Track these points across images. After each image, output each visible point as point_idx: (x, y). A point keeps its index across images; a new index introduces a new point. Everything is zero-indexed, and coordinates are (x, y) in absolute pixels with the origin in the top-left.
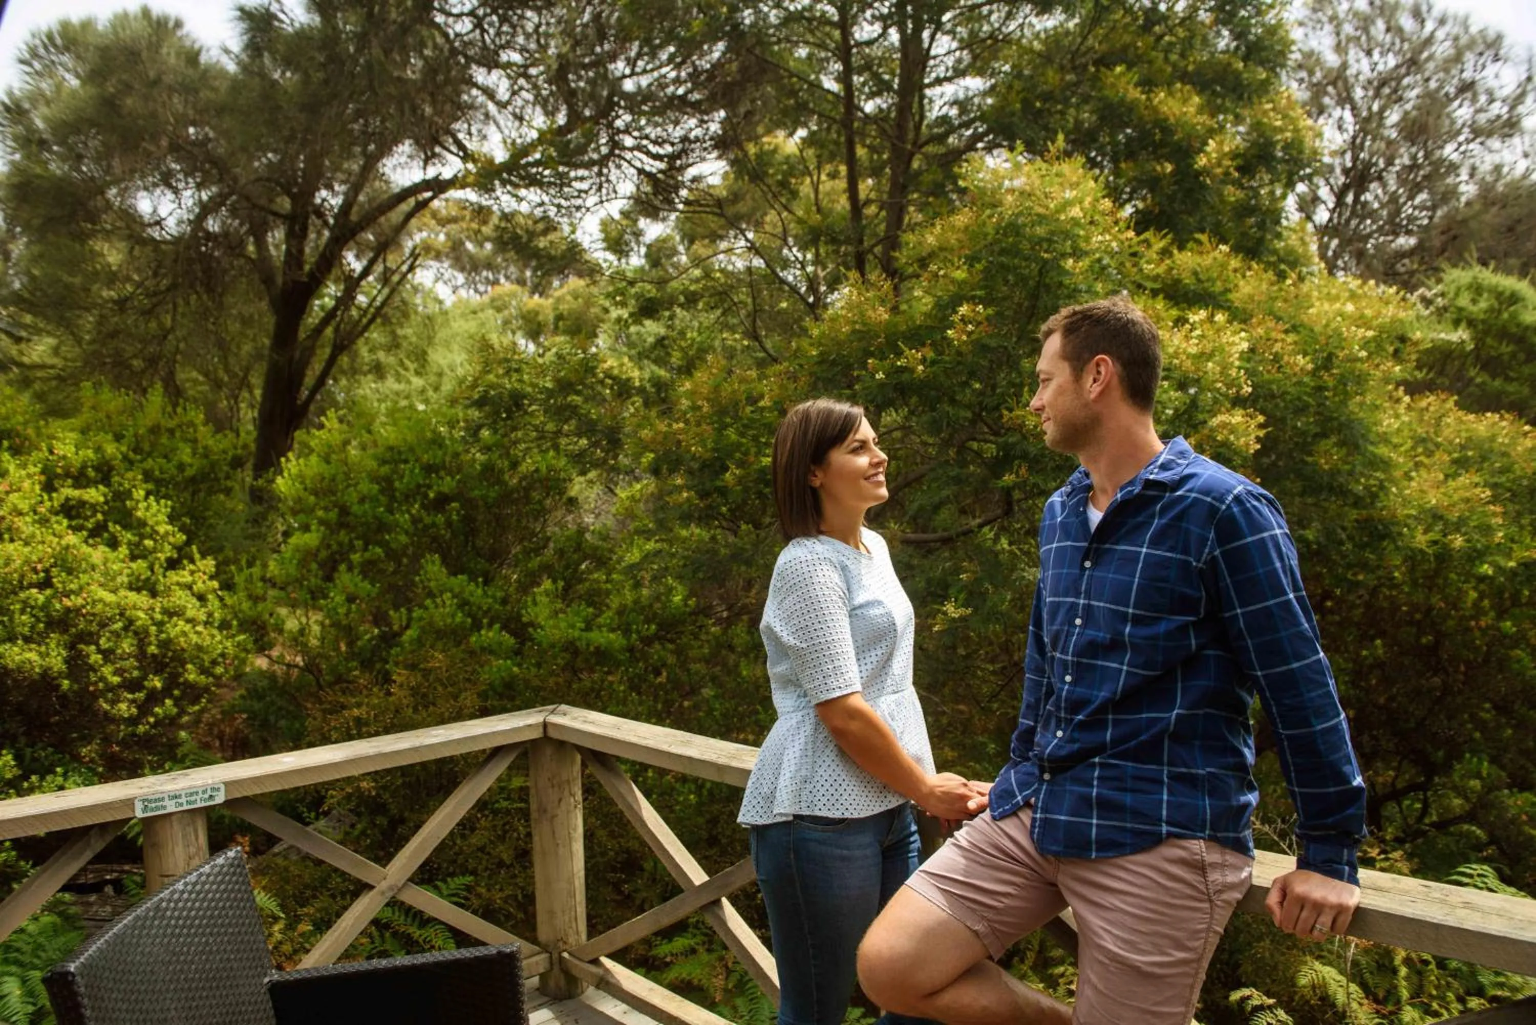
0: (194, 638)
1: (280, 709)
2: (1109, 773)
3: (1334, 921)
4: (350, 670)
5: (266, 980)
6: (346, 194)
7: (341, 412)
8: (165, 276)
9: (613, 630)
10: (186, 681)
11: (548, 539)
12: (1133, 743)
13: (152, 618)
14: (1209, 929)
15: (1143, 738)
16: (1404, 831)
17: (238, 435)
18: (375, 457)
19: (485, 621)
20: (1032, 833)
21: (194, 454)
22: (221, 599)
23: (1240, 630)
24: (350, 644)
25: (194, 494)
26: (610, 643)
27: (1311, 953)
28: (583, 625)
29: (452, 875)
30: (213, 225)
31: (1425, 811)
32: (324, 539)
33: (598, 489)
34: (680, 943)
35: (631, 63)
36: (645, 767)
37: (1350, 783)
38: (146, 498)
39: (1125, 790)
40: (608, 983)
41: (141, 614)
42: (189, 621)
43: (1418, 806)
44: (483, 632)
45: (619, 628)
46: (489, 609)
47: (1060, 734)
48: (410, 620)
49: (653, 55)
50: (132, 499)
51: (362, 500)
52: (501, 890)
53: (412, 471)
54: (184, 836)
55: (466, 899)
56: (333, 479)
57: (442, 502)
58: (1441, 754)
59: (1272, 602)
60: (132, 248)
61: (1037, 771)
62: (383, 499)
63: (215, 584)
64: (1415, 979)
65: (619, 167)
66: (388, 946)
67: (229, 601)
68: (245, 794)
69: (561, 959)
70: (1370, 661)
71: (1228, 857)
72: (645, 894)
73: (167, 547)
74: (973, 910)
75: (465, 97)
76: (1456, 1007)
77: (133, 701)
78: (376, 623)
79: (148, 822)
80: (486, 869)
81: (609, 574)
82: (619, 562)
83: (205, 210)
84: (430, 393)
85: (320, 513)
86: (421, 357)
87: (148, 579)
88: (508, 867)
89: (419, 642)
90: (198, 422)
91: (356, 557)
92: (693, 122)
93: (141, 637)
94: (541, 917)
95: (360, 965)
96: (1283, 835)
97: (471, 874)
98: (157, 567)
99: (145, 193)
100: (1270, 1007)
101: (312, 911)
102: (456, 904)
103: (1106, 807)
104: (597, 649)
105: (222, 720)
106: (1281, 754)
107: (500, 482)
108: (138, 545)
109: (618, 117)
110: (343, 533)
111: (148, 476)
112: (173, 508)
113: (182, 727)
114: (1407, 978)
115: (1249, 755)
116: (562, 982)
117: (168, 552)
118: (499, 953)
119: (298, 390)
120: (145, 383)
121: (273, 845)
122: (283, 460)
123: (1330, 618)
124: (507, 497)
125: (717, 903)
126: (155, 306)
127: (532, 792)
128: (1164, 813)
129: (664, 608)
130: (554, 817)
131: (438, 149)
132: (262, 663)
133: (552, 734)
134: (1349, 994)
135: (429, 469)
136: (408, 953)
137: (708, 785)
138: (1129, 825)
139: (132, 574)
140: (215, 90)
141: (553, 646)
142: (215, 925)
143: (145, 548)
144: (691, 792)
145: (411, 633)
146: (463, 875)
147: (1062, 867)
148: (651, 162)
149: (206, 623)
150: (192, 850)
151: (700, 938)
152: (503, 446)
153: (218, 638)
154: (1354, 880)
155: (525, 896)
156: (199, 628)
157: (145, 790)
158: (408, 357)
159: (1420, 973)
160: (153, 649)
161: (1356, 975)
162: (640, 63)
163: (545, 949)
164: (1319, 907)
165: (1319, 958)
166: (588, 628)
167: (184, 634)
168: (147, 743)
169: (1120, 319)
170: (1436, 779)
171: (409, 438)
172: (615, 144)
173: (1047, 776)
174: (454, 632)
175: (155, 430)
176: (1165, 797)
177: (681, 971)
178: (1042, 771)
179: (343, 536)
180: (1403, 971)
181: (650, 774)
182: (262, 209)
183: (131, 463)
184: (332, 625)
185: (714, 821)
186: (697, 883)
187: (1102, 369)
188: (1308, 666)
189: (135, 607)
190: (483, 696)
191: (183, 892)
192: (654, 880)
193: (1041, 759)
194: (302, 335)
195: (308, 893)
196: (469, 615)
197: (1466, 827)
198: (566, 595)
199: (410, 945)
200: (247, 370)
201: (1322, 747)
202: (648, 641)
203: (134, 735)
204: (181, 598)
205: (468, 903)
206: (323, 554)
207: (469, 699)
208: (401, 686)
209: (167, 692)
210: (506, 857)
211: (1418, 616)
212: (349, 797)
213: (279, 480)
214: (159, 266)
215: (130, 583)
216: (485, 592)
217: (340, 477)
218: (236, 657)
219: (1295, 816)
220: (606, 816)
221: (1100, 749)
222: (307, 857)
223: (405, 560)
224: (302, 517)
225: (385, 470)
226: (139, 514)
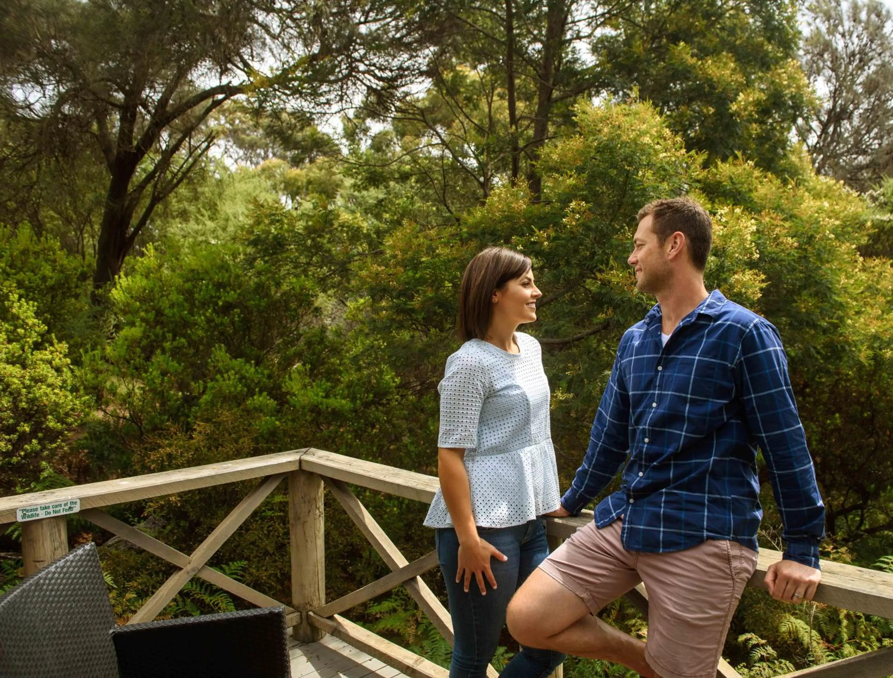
0: (53, 398)
1: (112, 446)
2: (670, 499)
3: (806, 592)
4: (162, 421)
5: (111, 631)
6: (164, 93)
7: (157, 244)
8: (32, 144)
9: (344, 398)
10: (47, 426)
11: (300, 335)
12: (686, 479)
13: (23, 383)
14: (732, 597)
15: (693, 475)
16: (849, 535)
17: (84, 258)
18: (181, 276)
19: (257, 390)
20: (622, 537)
21: (54, 270)
22: (72, 371)
23: (753, 407)
24: (163, 404)
25: (53, 297)
26: (342, 406)
27: (789, 611)
28: (324, 394)
29: (233, 560)
30: (66, 109)
31: (861, 522)
32: (144, 332)
33: (334, 301)
34: (386, 605)
35: (366, 14)
36: (365, 489)
37: (816, 504)
38: (19, 300)
39: (681, 509)
40: (339, 632)
41: (16, 381)
42: (49, 386)
43: (858, 519)
44: (255, 397)
45: (348, 396)
46: (259, 382)
47: (641, 474)
48: (205, 388)
49: (380, 10)
50: (9, 300)
51: (172, 306)
52: (266, 570)
53: (207, 287)
54: (51, 535)
55: (242, 576)
56: (152, 291)
57: (228, 308)
58: (873, 486)
59: (773, 391)
60: (9, 124)
61: (625, 497)
62: (186, 305)
63: (68, 361)
64: (852, 627)
65: (355, 84)
66: (188, 608)
67: (77, 373)
68: (95, 506)
69: (308, 616)
70: (832, 427)
71: (744, 552)
72: (363, 573)
73: (34, 334)
74: (582, 585)
75: (249, 30)
76: (876, 645)
77: (10, 441)
78: (180, 389)
79: (26, 525)
80: (256, 557)
81: (341, 360)
82: (348, 351)
83: (62, 99)
84: (220, 232)
85: (142, 314)
86: (213, 208)
87: (21, 355)
88: (271, 555)
89: (212, 403)
90: (56, 248)
91: (167, 345)
92: (406, 56)
93: (15, 396)
94: (295, 588)
95: (169, 622)
96: (774, 537)
97: (246, 559)
98: (26, 347)
99: (19, 86)
100: (763, 645)
101: (135, 584)
102: (235, 579)
103: (669, 520)
104: (333, 410)
105: (70, 454)
106: (774, 487)
107: (268, 295)
108: (12, 332)
109: (356, 50)
110: (158, 327)
111: (20, 284)
112: (38, 307)
113: (43, 459)
114: (847, 627)
115: (756, 486)
116: (309, 631)
117: (34, 337)
118: (271, 613)
119: (127, 228)
120: (16, 218)
121: (108, 539)
122: (117, 277)
123: (808, 399)
124: (274, 305)
125: (414, 579)
126: (24, 165)
127: (291, 506)
128: (705, 523)
129: (378, 383)
130: (305, 522)
131: (229, 66)
132: (99, 415)
133: (305, 467)
134: (811, 637)
135: (219, 286)
136: (202, 613)
137: (406, 502)
138: (683, 532)
139: (9, 352)
140: (69, 15)
141: (303, 408)
142: (76, 595)
143: (18, 334)
144: (394, 506)
145: (205, 398)
146: (240, 560)
147: (640, 558)
148: (377, 82)
149: (61, 388)
150: (57, 544)
151: (399, 602)
152: (270, 272)
153: (70, 397)
154: (817, 566)
155: (282, 574)
156: (56, 391)
157: (24, 503)
158: (204, 207)
159: (855, 624)
160: (24, 405)
161: (816, 625)
162: (371, 14)
163: (297, 609)
164: (797, 583)
165: (793, 614)
166: (327, 396)
167: (46, 395)
168: (19, 469)
169: (691, 211)
170: (869, 502)
171: (204, 264)
172: (352, 69)
173: (632, 501)
174: (235, 397)
175: (25, 252)
176: (706, 514)
177: (386, 624)
178: (629, 497)
179: (158, 330)
180: (845, 622)
181: (368, 494)
182: (103, 100)
183: (8, 275)
184: (151, 390)
185: (409, 525)
186: (401, 566)
187: (678, 241)
188: (793, 431)
189: (11, 375)
190: (256, 440)
191: (54, 573)
192: (369, 564)
193: (629, 490)
194: (130, 188)
195: (133, 572)
196: (245, 386)
197: (886, 532)
198: (313, 374)
199: (205, 608)
200: (90, 211)
201: (800, 482)
202: (367, 405)
203: (9, 463)
204: (44, 369)
205: (244, 579)
206: (144, 342)
207: (246, 442)
208: (200, 432)
209: (33, 434)
210: (270, 549)
211: (863, 400)
212: (162, 506)
213: (114, 291)
214: (29, 137)
215: (7, 358)
216: (256, 370)
217: (157, 289)
218: (82, 411)
219: (782, 525)
220: (338, 521)
221: (666, 483)
222: (131, 548)
223: (201, 347)
224: (129, 316)
225: (188, 285)
226: (14, 311)
